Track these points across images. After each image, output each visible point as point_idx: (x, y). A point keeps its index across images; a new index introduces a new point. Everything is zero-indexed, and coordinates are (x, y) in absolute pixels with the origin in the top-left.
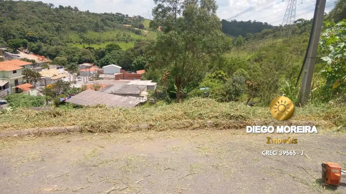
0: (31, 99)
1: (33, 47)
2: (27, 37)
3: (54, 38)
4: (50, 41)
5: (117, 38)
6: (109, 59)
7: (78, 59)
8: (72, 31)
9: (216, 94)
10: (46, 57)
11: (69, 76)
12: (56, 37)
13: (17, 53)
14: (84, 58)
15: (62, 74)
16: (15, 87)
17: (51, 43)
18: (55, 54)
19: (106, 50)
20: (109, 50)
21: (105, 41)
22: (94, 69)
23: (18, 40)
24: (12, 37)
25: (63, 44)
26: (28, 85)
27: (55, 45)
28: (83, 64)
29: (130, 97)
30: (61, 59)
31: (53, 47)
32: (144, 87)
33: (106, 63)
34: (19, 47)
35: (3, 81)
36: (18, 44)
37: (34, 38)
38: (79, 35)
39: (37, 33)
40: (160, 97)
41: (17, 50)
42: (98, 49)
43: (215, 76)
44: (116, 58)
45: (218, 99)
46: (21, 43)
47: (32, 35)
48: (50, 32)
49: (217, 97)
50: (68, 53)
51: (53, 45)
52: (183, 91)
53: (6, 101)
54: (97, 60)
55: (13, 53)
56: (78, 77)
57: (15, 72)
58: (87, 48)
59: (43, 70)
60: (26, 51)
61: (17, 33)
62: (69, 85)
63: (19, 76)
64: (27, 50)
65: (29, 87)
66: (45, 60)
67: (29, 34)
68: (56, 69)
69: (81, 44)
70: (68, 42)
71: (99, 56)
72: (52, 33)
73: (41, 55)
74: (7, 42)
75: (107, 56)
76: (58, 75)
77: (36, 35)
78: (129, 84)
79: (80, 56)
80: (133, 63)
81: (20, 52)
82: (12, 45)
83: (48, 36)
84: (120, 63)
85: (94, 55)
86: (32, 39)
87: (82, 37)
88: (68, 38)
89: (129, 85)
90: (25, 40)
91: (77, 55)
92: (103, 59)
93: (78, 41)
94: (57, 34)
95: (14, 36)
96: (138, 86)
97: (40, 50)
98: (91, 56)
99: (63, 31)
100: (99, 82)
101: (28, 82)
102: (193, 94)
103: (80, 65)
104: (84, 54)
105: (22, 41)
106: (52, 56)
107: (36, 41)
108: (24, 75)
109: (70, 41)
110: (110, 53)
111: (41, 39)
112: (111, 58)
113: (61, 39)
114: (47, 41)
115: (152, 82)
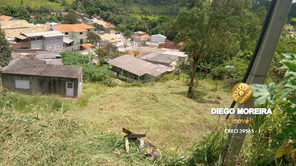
0: (80, 57)
1: (104, 15)
2: (101, 6)
3: (120, 8)
4: (117, 11)
5: (170, 11)
6: (159, 29)
7: (135, 27)
8: (135, 4)
9: (239, 74)
10: (112, 23)
11: (124, 41)
12: (122, 8)
13: (91, 18)
14: (139, 27)
15: (119, 38)
16: (80, 45)
17: (117, 13)
18: (118, 22)
19: (158, 21)
20: (160, 22)
21: (160, 14)
22: (145, 37)
23: (93, 9)
24: (90, 5)
25: (127, 14)
26: (90, 45)
27: (120, 15)
28: (138, 32)
29: (160, 65)
30: (121, 27)
31: (118, 16)
32: (176, 57)
33: (156, 32)
34: (94, 14)
35: (70, 40)
36: (93, 11)
37: (105, 7)
38: (140, 8)
39: (108, 4)
40: (187, 69)
41: (92, 16)
42: (152, 20)
43: (243, 55)
44: (165, 29)
45: (239, 79)
46: (95, 11)
47: (104, 5)
48: (118, 3)
49: (239, 78)
50: (128, 22)
51: (119, 15)
52: (206, 67)
53: (61, 56)
54: (150, 29)
55: (88, 18)
56: (132, 42)
57: (81, 33)
58: (143, 19)
59: (105, 34)
60: (98, 18)
61: (94, 2)
62: (117, 48)
63: (84, 37)
64: (99, 16)
65: (90, 47)
66: (111, 25)
67: (102, 4)
68: (115, 34)
69: (140, 15)
70: (130, 13)
71: (152, 26)
72: (120, 5)
73: (108, 21)
74: (86, 9)
75: (158, 27)
76: (115, 39)
77: (107, 5)
78: (164, 53)
79: (137, 25)
80: (178, 34)
81: (94, 18)
82: (89, 12)
83: (116, 7)
84: (167, 34)
85: (148, 25)
86: (104, 9)
87: (141, 10)
88: (131, 10)
89: (163, 55)
90: (99, 8)
91: (135, 24)
92: (154, 29)
93: (138, 13)
94: (123, 5)
95: (91, 5)
96: (170, 56)
97: (108, 18)
98: (146, 26)
99: (128, 3)
100: (142, 49)
101: (90, 42)
102: (216, 71)
103: (135, 32)
104: (140, 23)
105: (96, 9)
106: (116, 23)
107: (107, 10)
108: (88, 36)
109: (132, 12)
110: (160, 24)
111: (111, 9)
112: (160, 28)
113: (125, 10)
114: (115, 11)
115: (185, 54)
